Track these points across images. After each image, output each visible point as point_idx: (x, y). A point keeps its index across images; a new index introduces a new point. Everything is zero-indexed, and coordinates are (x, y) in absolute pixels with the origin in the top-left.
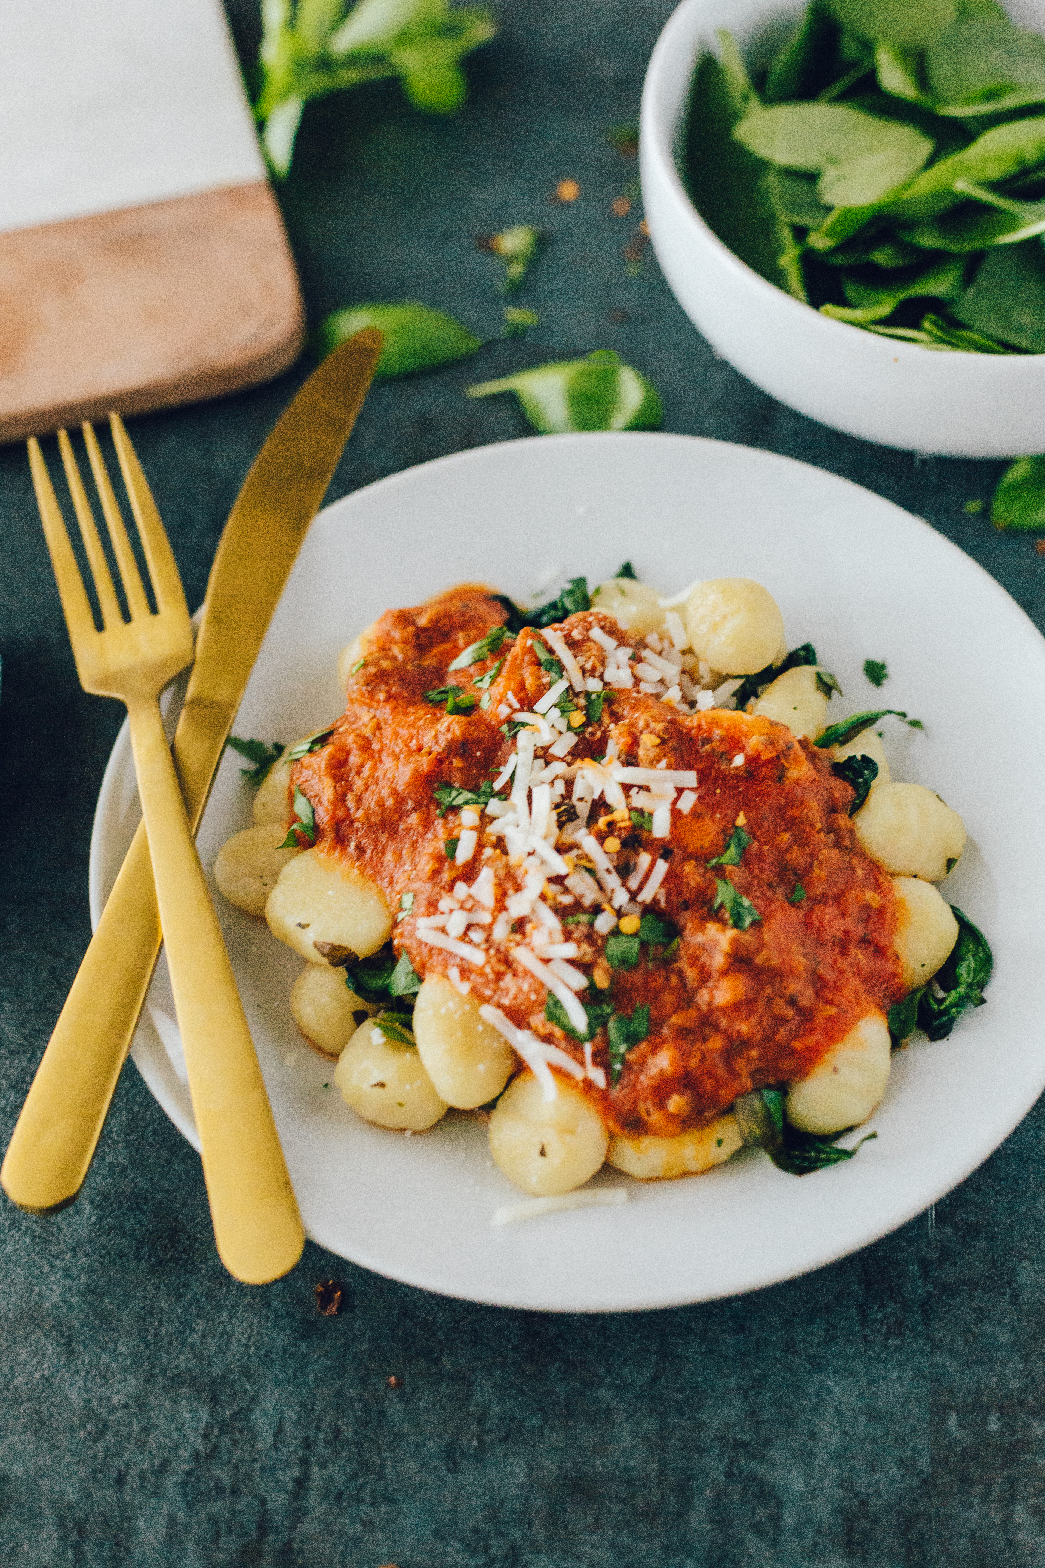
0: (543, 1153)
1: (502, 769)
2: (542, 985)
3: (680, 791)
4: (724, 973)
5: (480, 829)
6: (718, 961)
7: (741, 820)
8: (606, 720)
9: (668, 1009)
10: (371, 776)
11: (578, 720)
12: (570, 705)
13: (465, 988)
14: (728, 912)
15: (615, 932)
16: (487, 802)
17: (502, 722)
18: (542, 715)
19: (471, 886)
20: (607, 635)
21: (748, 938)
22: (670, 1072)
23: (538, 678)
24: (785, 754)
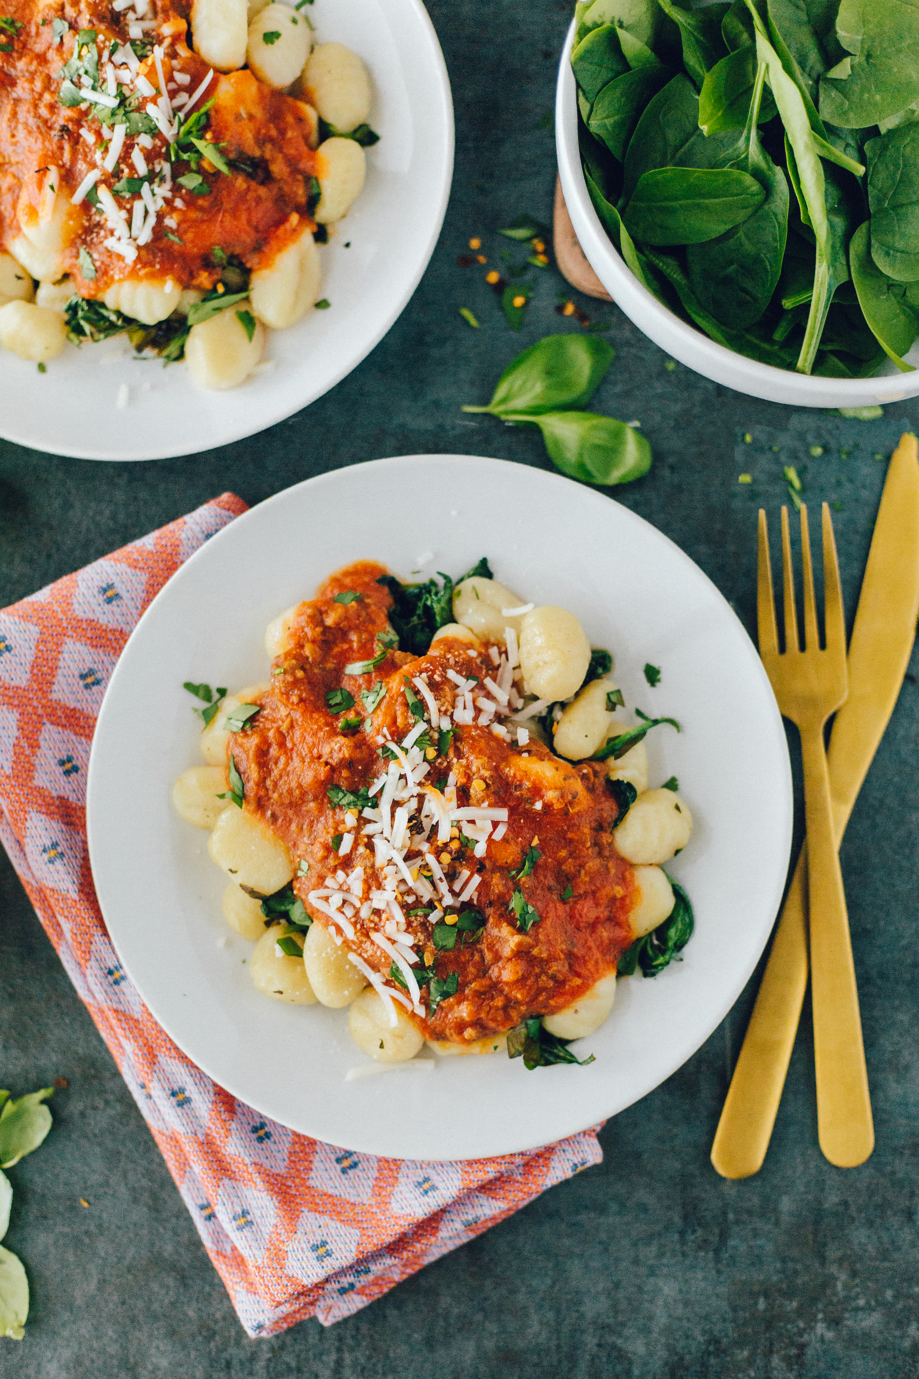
0: (382, 1046)
1: (376, 780)
2: (389, 956)
3: (495, 824)
4: (509, 960)
5: (358, 829)
6: (507, 951)
7: (535, 842)
8: (451, 754)
9: (470, 977)
10: (284, 769)
11: (431, 753)
12: (427, 738)
13: (339, 941)
14: (518, 916)
15: (441, 922)
16: (363, 807)
17: (378, 747)
18: (406, 751)
19: (348, 875)
20: (459, 672)
21: (528, 940)
22: (467, 1019)
23: (406, 718)
24: (571, 803)
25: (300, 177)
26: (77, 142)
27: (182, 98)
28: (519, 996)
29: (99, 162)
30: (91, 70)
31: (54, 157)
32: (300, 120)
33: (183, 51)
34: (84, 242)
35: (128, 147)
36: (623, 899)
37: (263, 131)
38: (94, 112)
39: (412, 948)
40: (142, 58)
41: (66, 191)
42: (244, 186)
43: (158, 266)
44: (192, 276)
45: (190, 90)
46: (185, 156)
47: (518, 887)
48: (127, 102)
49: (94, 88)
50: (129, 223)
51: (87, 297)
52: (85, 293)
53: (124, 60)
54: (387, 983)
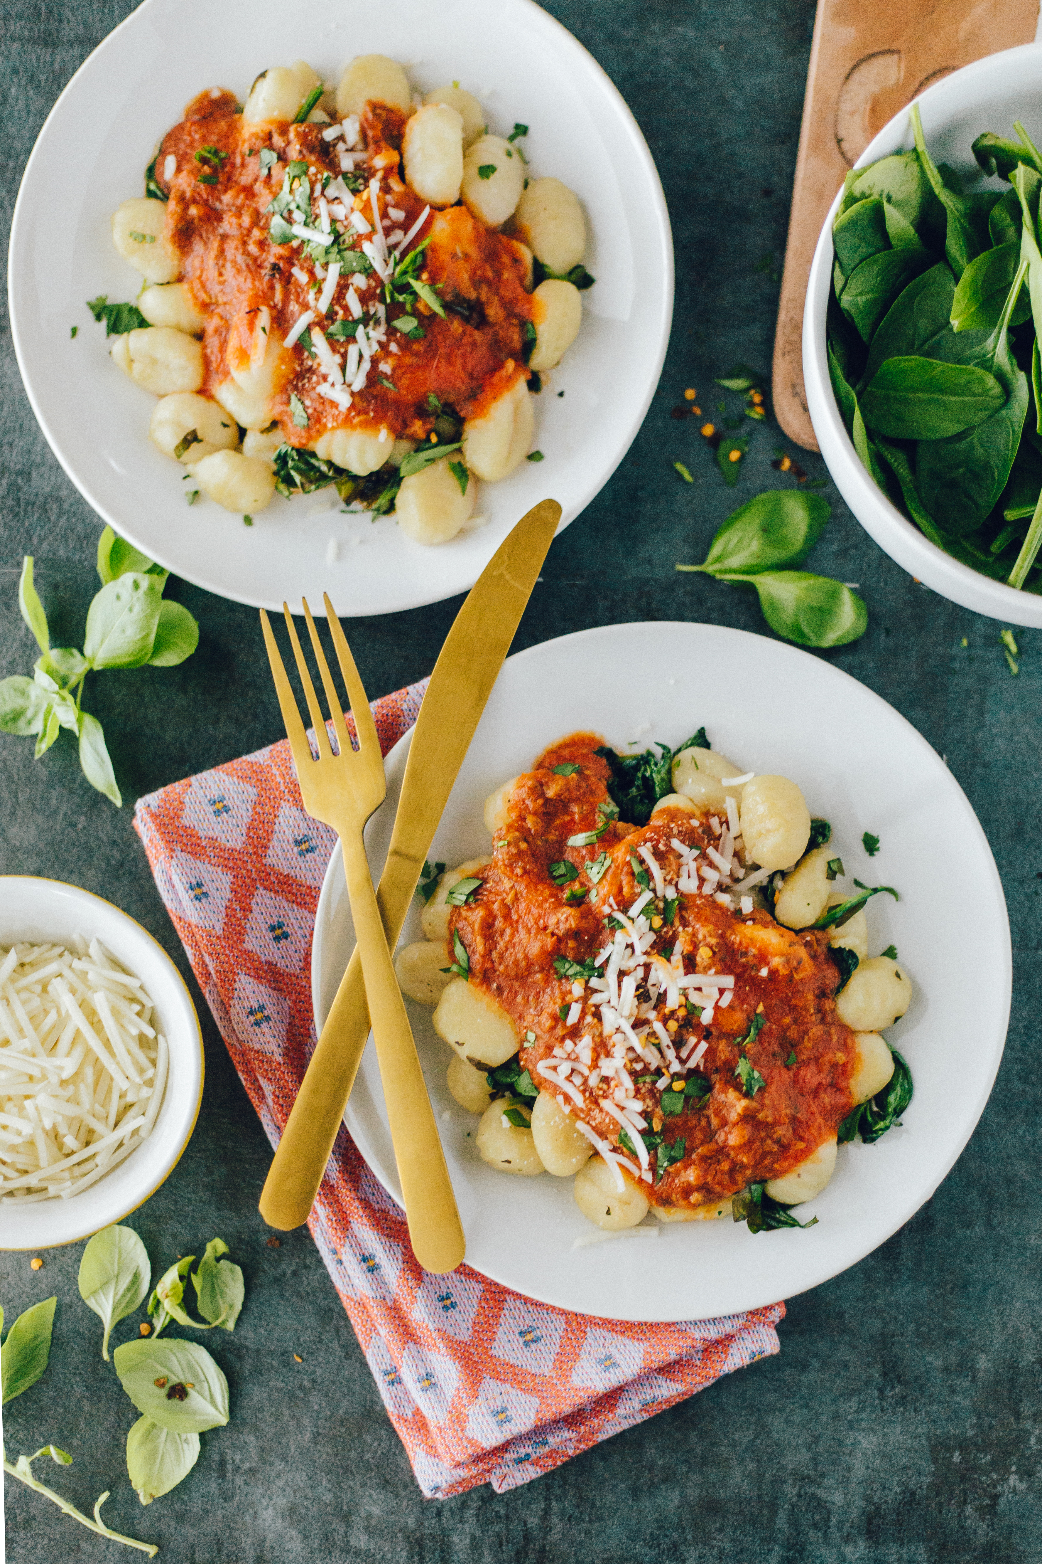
0: (608, 1213)
1: (602, 950)
2: (617, 1123)
3: (722, 992)
4: (736, 1124)
5: (585, 999)
6: (733, 1116)
8: (677, 923)
9: (697, 1142)
10: (510, 941)
11: (657, 922)
12: (653, 907)
13: (567, 1109)
14: (744, 1081)
15: (669, 1089)
16: (590, 977)
17: (604, 917)
18: (633, 920)
19: (576, 1045)
20: (683, 842)
21: (754, 1104)
22: (694, 1183)
23: (632, 887)
24: (796, 969)
25: (515, 321)
26: (288, 282)
27: (397, 236)
28: (745, 1160)
29: (312, 303)
30: (304, 205)
31: (266, 297)
32: (516, 260)
33: (396, 186)
34: (296, 388)
35: (342, 288)
36: (845, 1065)
37: (479, 272)
38: (307, 250)
39: (640, 1114)
40: (355, 192)
41: (278, 333)
42: (460, 330)
43: (372, 414)
44: (405, 425)
45: (405, 227)
46: (401, 298)
47: (743, 1053)
48: (341, 240)
49: (306, 224)
50: (343, 368)
51: (297, 446)
52: (295, 442)
53: (336, 195)
54: (615, 1150)
